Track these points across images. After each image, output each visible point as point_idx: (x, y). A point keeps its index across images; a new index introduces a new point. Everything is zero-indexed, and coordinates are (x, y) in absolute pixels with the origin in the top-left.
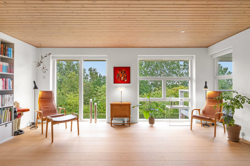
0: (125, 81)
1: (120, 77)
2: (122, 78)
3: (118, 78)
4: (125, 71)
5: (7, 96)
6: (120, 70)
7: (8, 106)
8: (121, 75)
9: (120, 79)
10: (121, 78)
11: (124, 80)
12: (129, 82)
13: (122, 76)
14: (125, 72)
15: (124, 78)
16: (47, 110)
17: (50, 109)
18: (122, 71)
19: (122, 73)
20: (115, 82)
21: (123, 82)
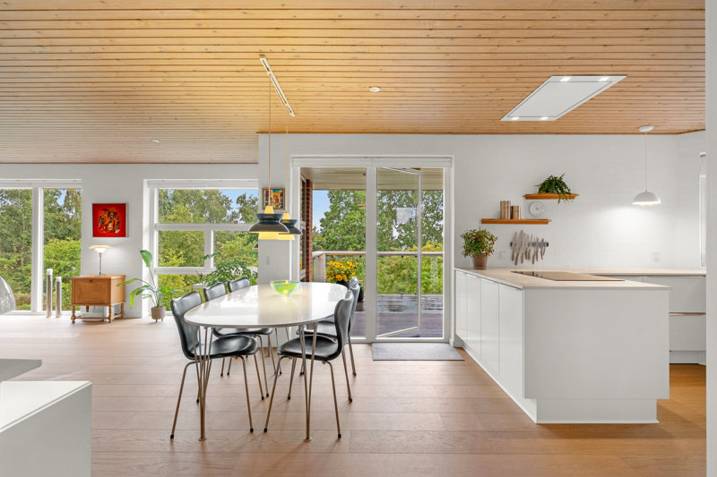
0: (116, 232)
1: (105, 223)
2: (110, 226)
3: (101, 227)
4: (115, 211)
6: (105, 210)
8: (108, 220)
10: (107, 226)
11: (114, 231)
12: (123, 234)
13: (110, 222)
14: (115, 214)
15: (114, 226)
18: (109, 213)
19: (109, 215)
20: (97, 233)
21: (112, 234)
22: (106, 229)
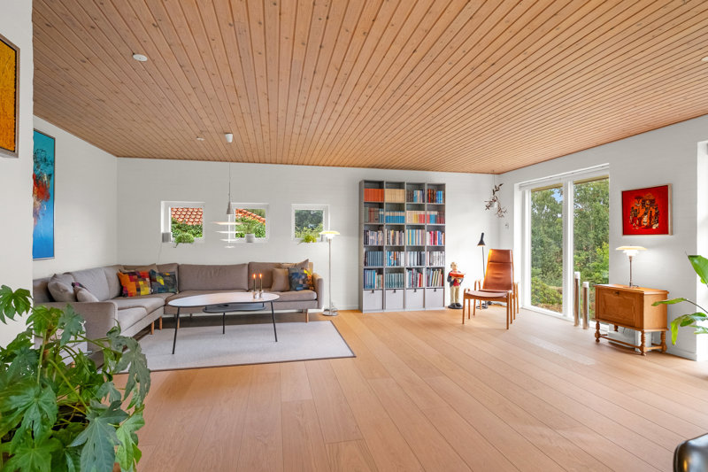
0: (654, 228)
1: (639, 216)
2: (645, 219)
3: (634, 221)
4: (652, 198)
5: (436, 254)
6: (638, 198)
7: (437, 266)
8: (642, 211)
9: (640, 222)
10: (641, 219)
11: (650, 226)
12: (663, 230)
13: (645, 214)
14: (652, 202)
15: (650, 218)
16: (497, 282)
17: (501, 281)
18: (644, 201)
19: (643, 205)
20: (627, 230)
21: (648, 230)
22: (640, 225)
